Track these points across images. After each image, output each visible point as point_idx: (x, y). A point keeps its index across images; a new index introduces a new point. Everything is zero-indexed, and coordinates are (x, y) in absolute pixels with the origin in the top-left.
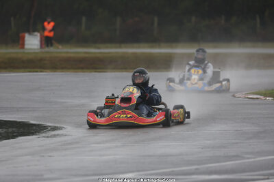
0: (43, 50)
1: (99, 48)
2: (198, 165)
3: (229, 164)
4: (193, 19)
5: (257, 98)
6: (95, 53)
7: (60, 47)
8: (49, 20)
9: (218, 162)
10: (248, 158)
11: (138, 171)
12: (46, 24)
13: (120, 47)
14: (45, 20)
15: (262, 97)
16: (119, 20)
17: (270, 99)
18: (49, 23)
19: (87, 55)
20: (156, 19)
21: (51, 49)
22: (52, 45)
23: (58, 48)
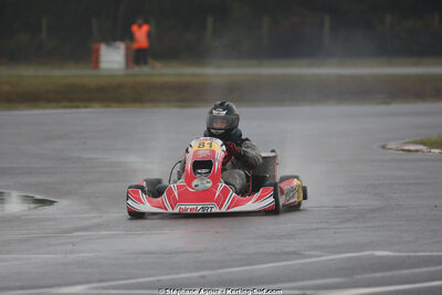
0: (130, 71)
4: (388, 18)
8: (140, 21)
12: (135, 28)
14: (134, 23)
18: (140, 26)
21: (145, 69)
22: (146, 63)
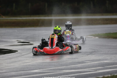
1: (21, 17)
2: (66, 66)
3: (79, 65)
5: (92, 38)
6: (19, 20)
7: (4, 17)
9: (74, 65)
10: (88, 63)
11: (40, 69)
13: (30, 17)
15: (93, 37)
16: (30, 4)
17: (97, 38)
19: (16, 20)
20: (46, 4)
23: (3, 17)
